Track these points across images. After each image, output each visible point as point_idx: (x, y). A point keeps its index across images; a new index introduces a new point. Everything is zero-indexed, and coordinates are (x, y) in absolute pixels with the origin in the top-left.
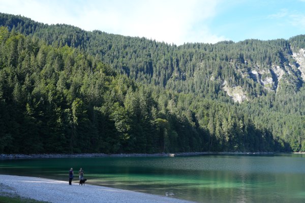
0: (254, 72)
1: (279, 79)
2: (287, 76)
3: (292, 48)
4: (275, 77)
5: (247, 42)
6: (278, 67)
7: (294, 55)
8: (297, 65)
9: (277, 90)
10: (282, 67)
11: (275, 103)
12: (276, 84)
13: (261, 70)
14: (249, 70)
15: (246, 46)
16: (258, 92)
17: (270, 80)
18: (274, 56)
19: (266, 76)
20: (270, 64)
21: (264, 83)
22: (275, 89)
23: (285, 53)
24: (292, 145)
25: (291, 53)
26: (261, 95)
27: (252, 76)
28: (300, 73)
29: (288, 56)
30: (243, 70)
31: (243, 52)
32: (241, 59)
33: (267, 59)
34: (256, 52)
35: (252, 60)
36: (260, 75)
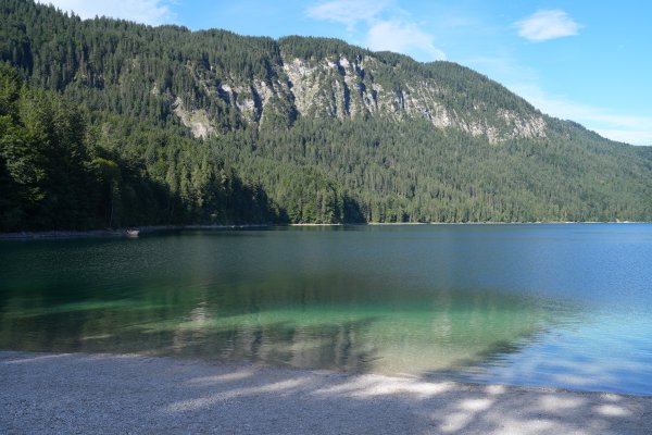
0: (226, 88)
1: (264, 104)
2: (274, 100)
3: (283, 55)
4: (258, 101)
5: (213, 33)
6: (263, 84)
7: (286, 67)
8: (290, 85)
9: (261, 122)
10: (269, 84)
11: (259, 144)
12: (260, 112)
13: (237, 85)
14: (218, 83)
15: (211, 40)
16: (234, 124)
17: (250, 104)
18: (258, 64)
19: (244, 96)
20: (251, 76)
21: (242, 108)
22: (257, 120)
23: (272, 61)
24: (290, 212)
25: (281, 63)
26: (237, 128)
27: (223, 94)
28: (294, 98)
29: (276, 68)
30: (208, 81)
31: (208, 50)
32: (204, 62)
33: (247, 68)
34: (228, 53)
35: (222, 67)
36: (235, 94)
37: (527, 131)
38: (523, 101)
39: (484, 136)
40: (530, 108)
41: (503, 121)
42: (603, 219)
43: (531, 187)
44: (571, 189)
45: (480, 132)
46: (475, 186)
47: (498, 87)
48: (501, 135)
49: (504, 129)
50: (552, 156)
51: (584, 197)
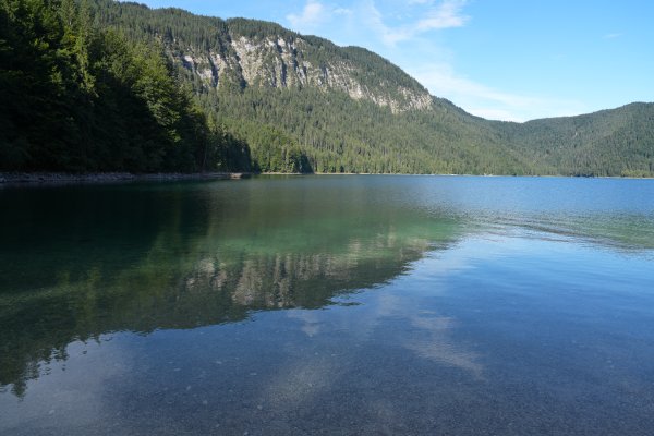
0: (188, 59)
1: (219, 74)
2: (227, 70)
3: (231, 34)
4: (215, 72)
5: (172, 11)
6: (218, 56)
7: (234, 43)
8: (238, 58)
9: (218, 88)
10: (223, 57)
11: (219, 105)
12: (216, 80)
13: (197, 57)
14: (182, 54)
15: (172, 17)
16: (198, 89)
17: (209, 73)
18: (213, 40)
19: (203, 66)
20: (208, 49)
21: (201, 76)
22: (215, 86)
23: (223, 38)
24: (261, 163)
25: (229, 40)
26: (201, 92)
27: (186, 64)
28: (241, 70)
29: (226, 44)
30: (174, 52)
31: (170, 25)
32: (169, 35)
33: (204, 43)
34: (187, 28)
35: (184, 40)
36: (196, 64)
37: (419, 105)
38: (416, 81)
39: (388, 107)
40: (420, 87)
41: (401, 96)
42: (475, 173)
43: (426, 147)
44: (453, 150)
45: (385, 103)
46: (387, 145)
47: (397, 69)
48: (401, 107)
49: (402, 102)
50: (438, 124)
51: (462, 156)
